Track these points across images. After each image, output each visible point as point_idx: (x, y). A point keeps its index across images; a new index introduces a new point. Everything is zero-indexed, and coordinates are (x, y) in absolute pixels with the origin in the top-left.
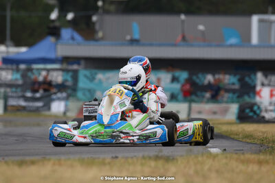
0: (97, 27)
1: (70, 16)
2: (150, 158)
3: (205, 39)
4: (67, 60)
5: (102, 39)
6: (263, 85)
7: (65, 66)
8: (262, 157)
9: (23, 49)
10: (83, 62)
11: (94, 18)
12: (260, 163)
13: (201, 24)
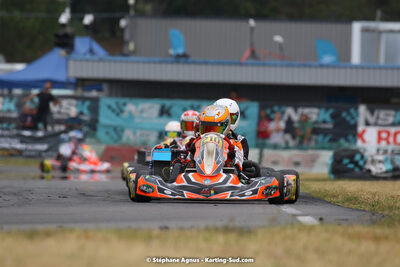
0: (127, 36)
1: (88, 19)
2: (216, 229)
3: (283, 56)
4: (82, 83)
5: (134, 53)
6: (367, 124)
7: (79, 92)
8: (378, 231)
9: (20, 67)
10: (105, 87)
11: (123, 23)
12: (377, 239)
13: (278, 34)
